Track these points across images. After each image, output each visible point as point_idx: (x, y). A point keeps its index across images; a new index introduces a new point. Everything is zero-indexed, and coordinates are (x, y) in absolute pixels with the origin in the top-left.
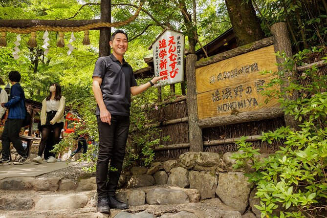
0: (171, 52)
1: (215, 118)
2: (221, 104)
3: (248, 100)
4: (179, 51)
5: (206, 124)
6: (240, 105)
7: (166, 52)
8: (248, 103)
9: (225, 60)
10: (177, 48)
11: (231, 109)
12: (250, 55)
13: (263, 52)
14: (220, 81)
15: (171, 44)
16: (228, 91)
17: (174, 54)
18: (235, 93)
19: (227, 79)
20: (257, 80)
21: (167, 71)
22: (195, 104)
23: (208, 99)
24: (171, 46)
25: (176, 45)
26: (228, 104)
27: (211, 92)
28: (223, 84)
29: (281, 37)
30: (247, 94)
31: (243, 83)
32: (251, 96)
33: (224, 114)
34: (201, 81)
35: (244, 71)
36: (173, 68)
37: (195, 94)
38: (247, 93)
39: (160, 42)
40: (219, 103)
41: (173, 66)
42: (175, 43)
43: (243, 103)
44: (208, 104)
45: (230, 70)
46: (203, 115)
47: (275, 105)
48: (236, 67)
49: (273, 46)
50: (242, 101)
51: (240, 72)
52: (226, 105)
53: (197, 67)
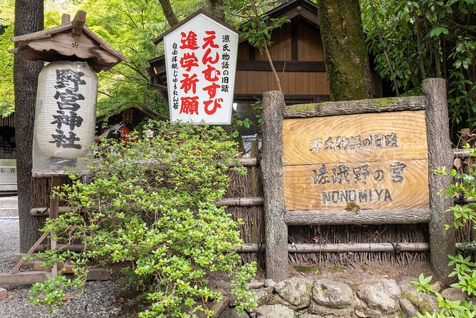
0: (208, 63)
1: (318, 212)
2: (329, 189)
3: (376, 191)
4: (226, 66)
5: (300, 221)
6: (363, 196)
7: (196, 60)
8: (377, 196)
9: (341, 117)
10: (221, 57)
11: (347, 201)
12: (385, 118)
13: (407, 118)
14: (329, 150)
15: (209, 46)
16: (342, 171)
17: (214, 69)
18: (355, 176)
19: (343, 151)
20: (394, 161)
21: (197, 98)
22: (280, 184)
23: (305, 178)
24: (209, 51)
25: (221, 52)
26: (341, 193)
27: (311, 167)
28: (335, 157)
29: (440, 102)
30: (375, 182)
31: (370, 162)
32: (382, 186)
33: (333, 207)
34: (292, 144)
35: (374, 142)
36: (212, 96)
37: (281, 164)
38: (375, 179)
39: (183, 35)
40: (325, 188)
41: (211, 90)
42: (217, 46)
43: (368, 195)
44: (304, 186)
45: (348, 136)
46: (294, 204)
47: (418, 205)
48: (359, 133)
49: (423, 112)
50: (366, 190)
51: (367, 142)
52: (338, 192)
53: (286, 118)
